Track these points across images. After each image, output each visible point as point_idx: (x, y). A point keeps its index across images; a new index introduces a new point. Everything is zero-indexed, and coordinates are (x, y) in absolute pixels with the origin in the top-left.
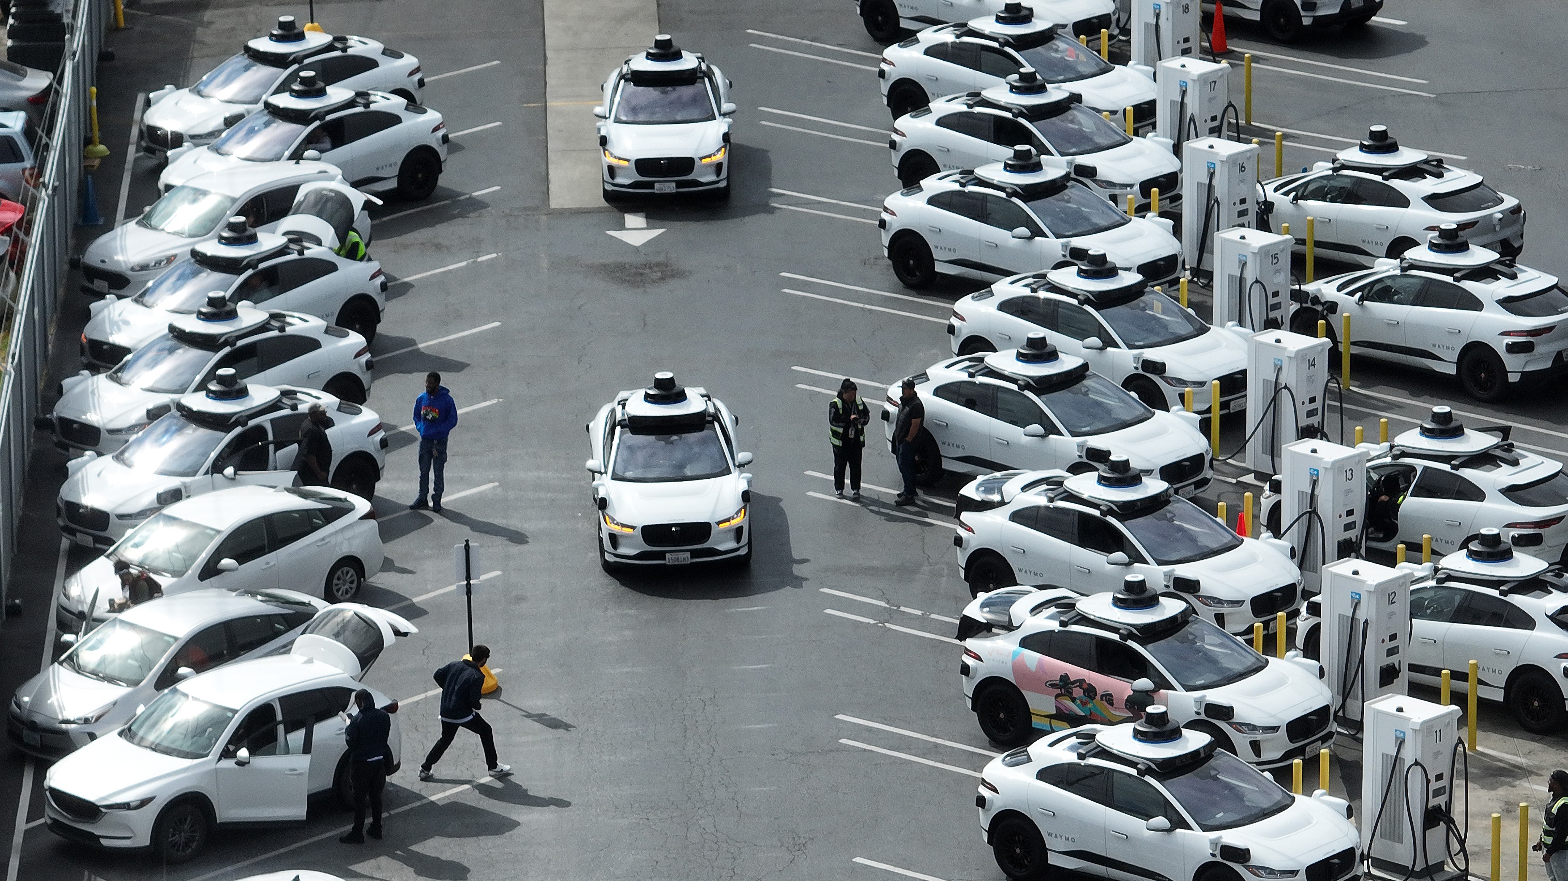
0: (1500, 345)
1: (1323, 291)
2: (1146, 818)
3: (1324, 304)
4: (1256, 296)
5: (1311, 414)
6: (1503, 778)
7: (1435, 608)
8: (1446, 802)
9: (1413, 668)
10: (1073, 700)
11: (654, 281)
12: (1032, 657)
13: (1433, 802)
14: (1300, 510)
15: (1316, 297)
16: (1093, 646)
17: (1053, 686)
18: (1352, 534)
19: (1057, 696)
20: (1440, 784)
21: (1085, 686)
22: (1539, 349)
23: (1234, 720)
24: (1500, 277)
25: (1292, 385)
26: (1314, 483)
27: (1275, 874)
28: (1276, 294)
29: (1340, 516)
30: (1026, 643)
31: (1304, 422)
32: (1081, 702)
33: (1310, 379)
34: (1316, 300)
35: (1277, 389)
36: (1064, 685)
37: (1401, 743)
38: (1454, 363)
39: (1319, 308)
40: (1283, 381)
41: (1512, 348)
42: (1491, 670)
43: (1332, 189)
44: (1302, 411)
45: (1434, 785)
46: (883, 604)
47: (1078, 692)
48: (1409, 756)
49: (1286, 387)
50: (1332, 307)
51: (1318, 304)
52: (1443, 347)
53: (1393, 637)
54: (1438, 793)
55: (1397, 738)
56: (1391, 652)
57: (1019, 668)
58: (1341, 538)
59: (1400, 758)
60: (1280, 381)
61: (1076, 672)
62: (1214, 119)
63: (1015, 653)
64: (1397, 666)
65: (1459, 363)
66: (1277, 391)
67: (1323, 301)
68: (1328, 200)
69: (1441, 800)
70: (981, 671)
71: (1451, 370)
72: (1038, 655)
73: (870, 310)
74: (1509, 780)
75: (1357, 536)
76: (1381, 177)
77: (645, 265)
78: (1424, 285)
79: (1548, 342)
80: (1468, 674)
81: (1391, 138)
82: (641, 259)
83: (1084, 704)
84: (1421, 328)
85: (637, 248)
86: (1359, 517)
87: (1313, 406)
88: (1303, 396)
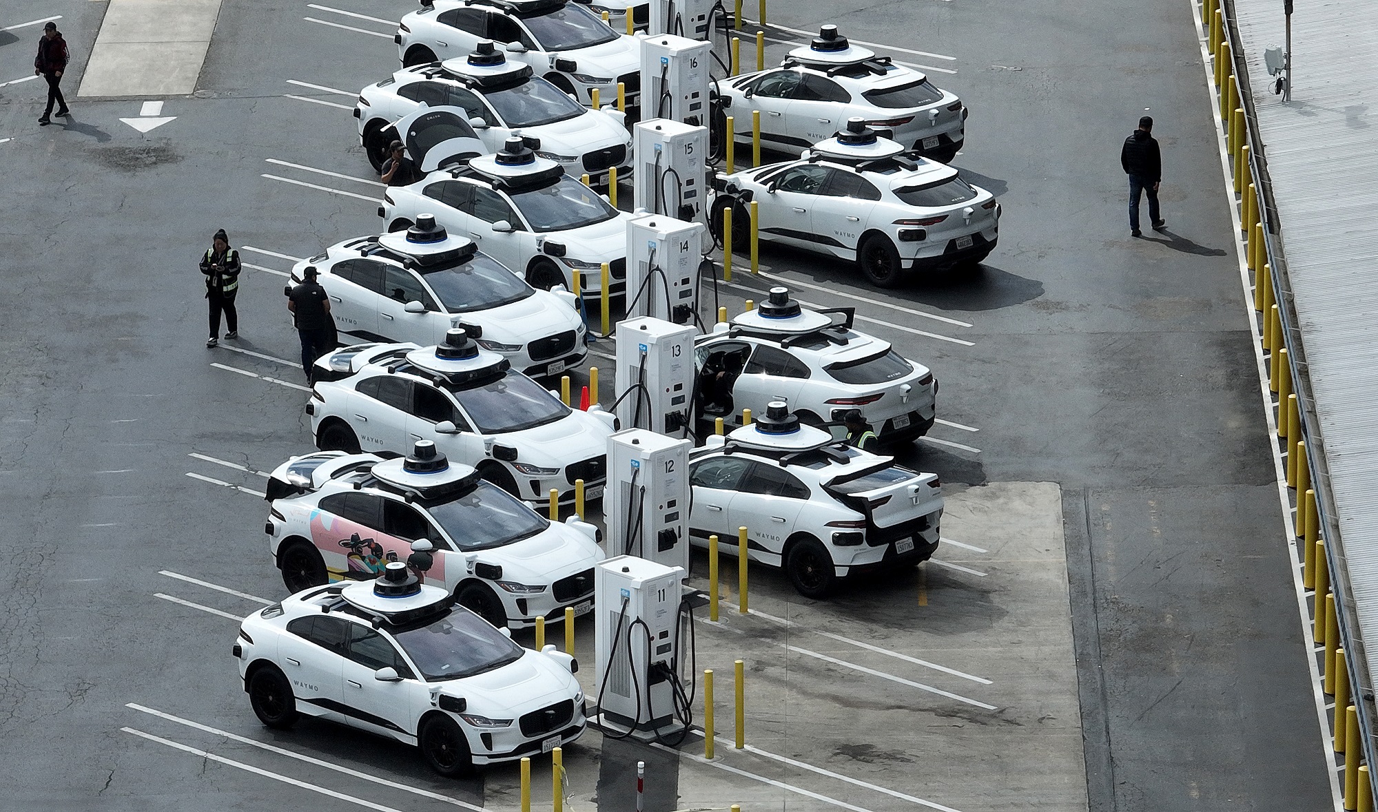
0: (893, 233)
1: (741, 180)
2: (375, 668)
3: (740, 192)
4: (669, 184)
5: (683, 294)
6: (763, 639)
7: (728, 478)
8: (672, 659)
9: (693, 532)
10: (363, 558)
11: (146, 165)
12: (329, 518)
13: (656, 659)
14: (632, 382)
15: (733, 185)
16: (382, 509)
17: (345, 545)
18: (681, 408)
19: (349, 555)
20: (664, 641)
21: (373, 546)
22: (931, 238)
23: (502, 579)
24: (901, 168)
25: (664, 266)
26: (644, 358)
27: (490, 724)
28: (690, 182)
29: (668, 390)
30: (326, 504)
31: (677, 302)
32: (370, 560)
33: (683, 262)
34: (733, 189)
35: (651, 271)
36: (355, 544)
37: (626, 602)
38: (854, 250)
39: (736, 196)
40: (656, 262)
41: (905, 236)
42: (770, 537)
43: (787, 85)
44: (675, 293)
45: (657, 642)
46: (243, 468)
47: (367, 551)
48: (632, 613)
49: (658, 269)
50: (748, 195)
51: (735, 192)
52: (845, 234)
53: (672, 504)
54: (661, 650)
55: (623, 597)
56: (669, 518)
57: (316, 528)
58: (669, 412)
59: (626, 616)
60: (653, 263)
61: (366, 532)
62: (701, 18)
63: (314, 514)
64: (676, 532)
65: (859, 250)
66: (651, 272)
67: (740, 190)
68: (782, 95)
69: (667, 657)
70: (284, 530)
71: (852, 256)
72: (334, 516)
73: (336, 194)
74: (768, 640)
75: (686, 410)
76: (826, 74)
77: (144, 151)
78: (829, 175)
79: (941, 230)
80: (738, 538)
81: (841, 36)
82: (144, 145)
83: (372, 562)
84: (826, 216)
85: (142, 135)
86: (687, 391)
87: (686, 287)
88: (675, 276)
